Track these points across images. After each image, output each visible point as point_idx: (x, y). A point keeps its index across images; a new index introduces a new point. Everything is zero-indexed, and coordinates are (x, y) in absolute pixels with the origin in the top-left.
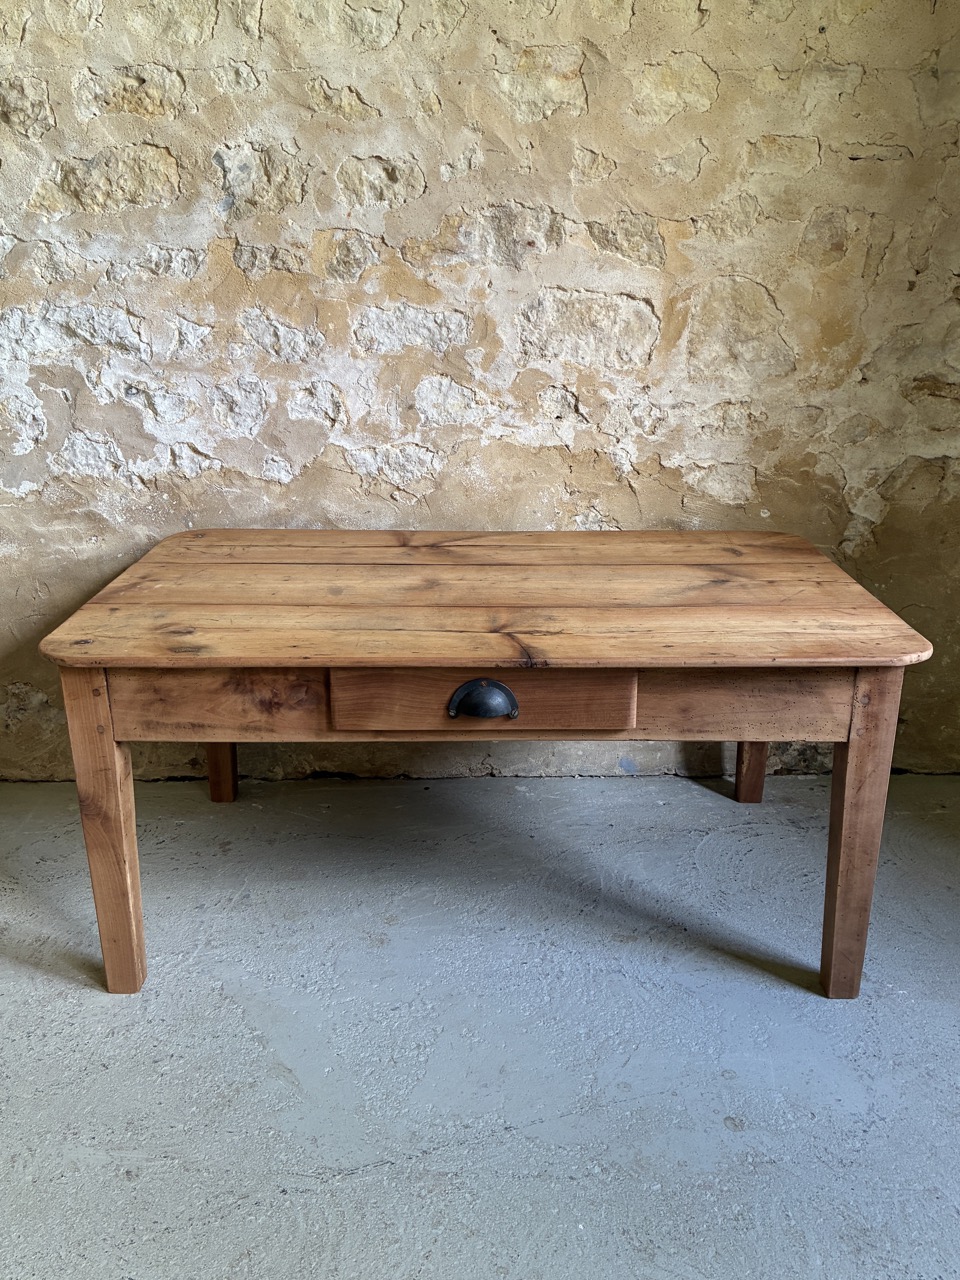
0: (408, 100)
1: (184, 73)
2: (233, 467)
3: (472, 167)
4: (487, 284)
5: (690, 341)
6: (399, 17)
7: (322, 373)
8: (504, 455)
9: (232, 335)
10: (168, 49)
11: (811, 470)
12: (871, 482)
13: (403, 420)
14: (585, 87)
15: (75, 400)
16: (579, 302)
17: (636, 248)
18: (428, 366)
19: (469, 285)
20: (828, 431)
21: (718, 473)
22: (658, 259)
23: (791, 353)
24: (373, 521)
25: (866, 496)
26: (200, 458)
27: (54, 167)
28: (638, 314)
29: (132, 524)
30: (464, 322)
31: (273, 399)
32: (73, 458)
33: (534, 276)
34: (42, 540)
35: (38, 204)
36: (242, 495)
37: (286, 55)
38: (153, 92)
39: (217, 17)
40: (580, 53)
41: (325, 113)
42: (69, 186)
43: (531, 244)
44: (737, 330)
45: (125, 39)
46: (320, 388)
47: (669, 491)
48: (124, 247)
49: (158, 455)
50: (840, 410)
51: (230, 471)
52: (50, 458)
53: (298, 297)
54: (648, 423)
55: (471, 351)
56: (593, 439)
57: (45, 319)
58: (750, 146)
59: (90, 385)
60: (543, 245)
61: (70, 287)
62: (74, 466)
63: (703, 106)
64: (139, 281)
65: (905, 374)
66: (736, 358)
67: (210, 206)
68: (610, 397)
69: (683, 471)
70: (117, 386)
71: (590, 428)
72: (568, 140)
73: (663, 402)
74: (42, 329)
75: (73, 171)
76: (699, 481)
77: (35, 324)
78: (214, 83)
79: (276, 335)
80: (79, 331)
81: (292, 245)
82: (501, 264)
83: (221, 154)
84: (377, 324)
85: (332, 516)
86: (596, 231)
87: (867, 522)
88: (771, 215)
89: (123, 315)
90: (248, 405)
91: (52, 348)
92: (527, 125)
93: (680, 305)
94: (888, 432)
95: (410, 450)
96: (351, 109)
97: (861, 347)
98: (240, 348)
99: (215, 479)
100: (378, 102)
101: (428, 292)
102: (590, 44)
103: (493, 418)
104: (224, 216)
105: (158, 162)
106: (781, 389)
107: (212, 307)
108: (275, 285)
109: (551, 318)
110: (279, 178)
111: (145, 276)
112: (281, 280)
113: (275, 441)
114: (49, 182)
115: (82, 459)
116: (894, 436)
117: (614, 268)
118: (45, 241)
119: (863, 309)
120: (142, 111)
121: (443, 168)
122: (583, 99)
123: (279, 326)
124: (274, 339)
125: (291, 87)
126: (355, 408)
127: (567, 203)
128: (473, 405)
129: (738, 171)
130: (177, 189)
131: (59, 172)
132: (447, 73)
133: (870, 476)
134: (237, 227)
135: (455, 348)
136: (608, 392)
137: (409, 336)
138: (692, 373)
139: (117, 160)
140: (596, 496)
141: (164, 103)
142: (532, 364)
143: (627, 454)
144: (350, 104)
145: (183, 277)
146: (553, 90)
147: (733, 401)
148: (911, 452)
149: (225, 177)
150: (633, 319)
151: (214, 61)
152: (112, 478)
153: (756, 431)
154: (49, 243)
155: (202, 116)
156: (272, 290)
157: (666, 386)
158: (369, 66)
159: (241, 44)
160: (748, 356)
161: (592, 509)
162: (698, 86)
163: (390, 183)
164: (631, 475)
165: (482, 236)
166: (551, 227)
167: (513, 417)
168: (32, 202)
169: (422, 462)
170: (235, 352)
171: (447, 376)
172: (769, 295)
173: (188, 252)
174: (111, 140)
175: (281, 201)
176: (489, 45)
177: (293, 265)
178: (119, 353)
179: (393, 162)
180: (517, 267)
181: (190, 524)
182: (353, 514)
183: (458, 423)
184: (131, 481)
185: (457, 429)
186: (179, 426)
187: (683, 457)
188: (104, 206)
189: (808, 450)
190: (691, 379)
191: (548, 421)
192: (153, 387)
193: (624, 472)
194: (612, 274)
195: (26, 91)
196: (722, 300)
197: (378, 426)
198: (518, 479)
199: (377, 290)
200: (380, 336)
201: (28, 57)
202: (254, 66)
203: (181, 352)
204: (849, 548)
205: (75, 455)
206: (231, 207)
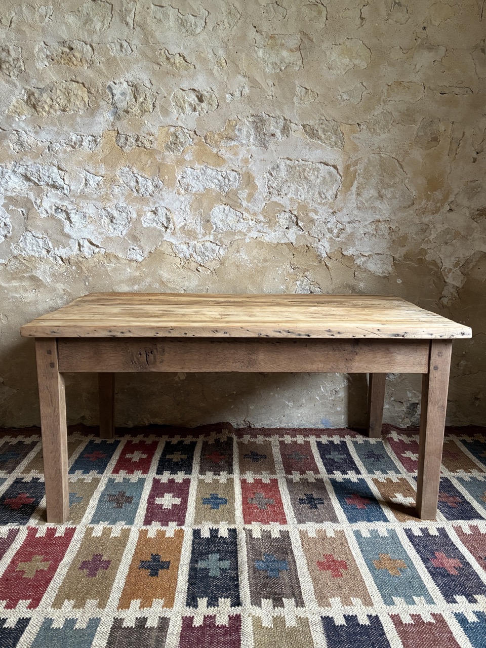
0: (210, 60)
1: (94, 45)
2: (111, 252)
3: (243, 95)
4: (250, 156)
5: (358, 188)
6: (206, 19)
7: (161, 202)
8: (258, 247)
9: (113, 181)
10: (86, 33)
11: (423, 258)
12: (456, 265)
13: (204, 228)
14: (302, 56)
15: (28, 215)
16: (299, 166)
17: (329, 138)
18: (218, 200)
19: (240, 156)
20: (432, 237)
21: (373, 259)
22: (340, 144)
23: (411, 195)
24: (187, 283)
25: (454, 273)
26: (94, 247)
27: (23, 93)
28: (330, 173)
29: (55, 282)
30: (237, 177)
31: (134, 216)
32: (25, 246)
33: (275, 153)
34: (6, 291)
35: (14, 111)
36: (115, 268)
37: (147, 36)
38: (77, 54)
39: (112, 18)
40: (299, 39)
41: (166, 66)
42: (30, 102)
43: (273, 135)
44: (382, 182)
45: (64, 27)
46: (160, 210)
47: (347, 268)
48: (58, 134)
49: (71, 245)
50: (438, 226)
51: (109, 254)
52: (13, 246)
53: (149, 162)
54: (335, 231)
55: (241, 191)
56: (306, 239)
57: (14, 171)
58: (387, 86)
59: (36, 207)
60: (279, 136)
61: (28, 154)
62: (25, 251)
63: (363, 66)
64: (65, 151)
65: (472, 207)
66: (382, 197)
67: (104, 113)
68: (315, 217)
69: (355, 257)
70: (51, 208)
71: (305, 233)
72: (293, 82)
73: (343, 220)
74: (12, 177)
75: (33, 94)
76: (363, 263)
77: (8, 174)
78: (109, 50)
79: (137, 182)
80: (32, 178)
81: (147, 134)
82: (257, 146)
83: (111, 86)
84: (191, 177)
85: (163, 279)
86: (308, 129)
87: (454, 286)
88: (400, 121)
89: (56, 170)
90: (120, 218)
91: (17, 187)
92: (271, 74)
93: (352, 169)
94: (465, 237)
95: (208, 244)
96: (180, 65)
97: (449, 192)
98: (118, 188)
99: (101, 259)
100: (194, 61)
101: (219, 160)
102: (304, 34)
103: (252, 228)
104: (111, 119)
105: (78, 90)
106: (406, 214)
107: (103, 166)
108: (137, 155)
109: (283, 175)
110: (141, 99)
111: (69, 149)
112: (140, 153)
113: (135, 239)
114: (20, 100)
115: (29, 247)
116: (468, 240)
117: (317, 148)
118: (16, 131)
119: (449, 171)
120: (71, 64)
121: (227, 96)
122: (301, 62)
123: (139, 177)
124: (136, 184)
125: (149, 53)
126: (178, 221)
127: (292, 114)
128: (242, 220)
129: (382, 99)
130: (87, 104)
131: (26, 95)
132: (230, 47)
133: (455, 262)
134: (118, 125)
135: (232, 190)
136: (314, 214)
137: (208, 184)
138: (359, 205)
139: (56, 88)
140: (308, 270)
141: (82, 60)
142: (273, 199)
143: (324, 247)
144: (179, 62)
145: (89, 150)
146: (285, 57)
147: (381, 220)
148: (477, 248)
149: (113, 98)
150: (327, 176)
151: (110, 39)
152: (45, 257)
153: (393, 236)
154: (18, 131)
155: (102, 67)
156: (136, 158)
157: (345, 211)
158: (190, 43)
159: (124, 31)
160: (389, 196)
161: (305, 278)
162: (360, 56)
163: (199, 103)
164: (326, 259)
165: (248, 131)
166: (284, 127)
167: (263, 227)
168: (11, 110)
169: (213, 251)
170: (114, 190)
171: (228, 205)
172: (399, 164)
173: (92, 137)
174: (54, 79)
175: (142, 111)
176: (252, 33)
177: (147, 144)
178: (53, 190)
179: (201, 92)
180: (266, 148)
181: (87, 283)
182: (175, 279)
183: (233, 230)
184: (56, 259)
185: (233, 233)
186: (83, 229)
187: (355, 250)
188: (49, 112)
189: (422, 247)
190: (358, 208)
191: (282, 230)
192: (70, 208)
193: (322, 258)
194: (316, 152)
195: (11, 53)
196: (374, 167)
197: (190, 231)
198: (265, 261)
199: (191, 159)
200: (193, 183)
201: (13, 36)
202: (130, 42)
203: (86, 190)
204: (445, 301)
205: (26, 245)
206: (116, 114)
